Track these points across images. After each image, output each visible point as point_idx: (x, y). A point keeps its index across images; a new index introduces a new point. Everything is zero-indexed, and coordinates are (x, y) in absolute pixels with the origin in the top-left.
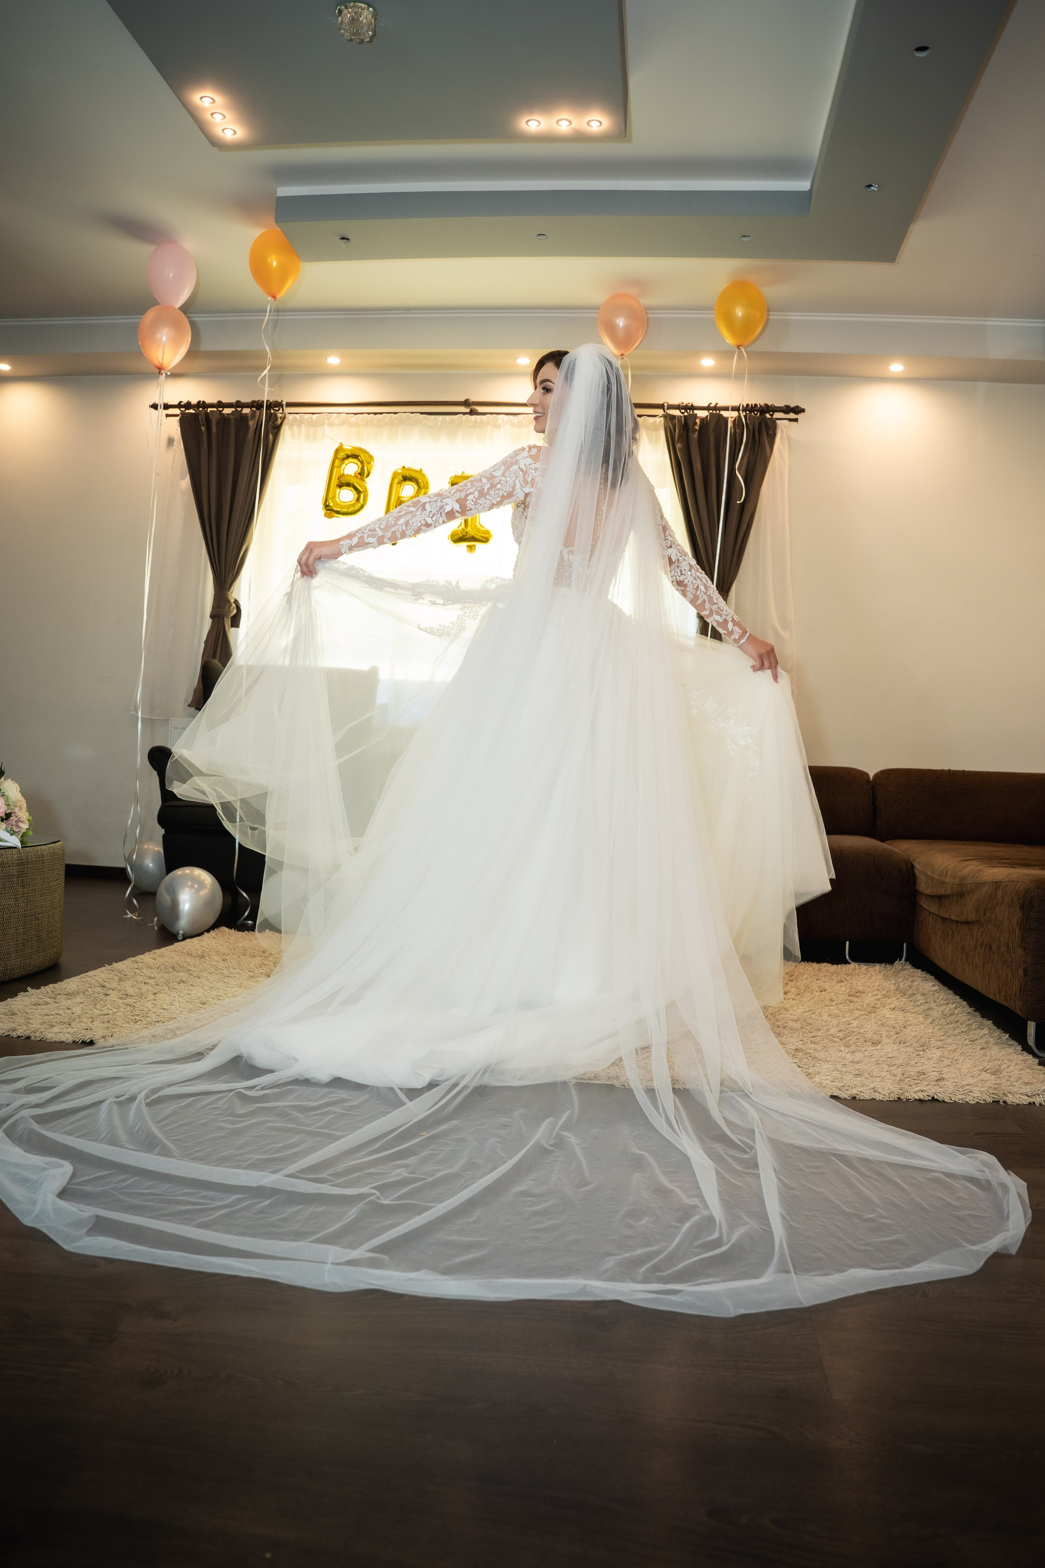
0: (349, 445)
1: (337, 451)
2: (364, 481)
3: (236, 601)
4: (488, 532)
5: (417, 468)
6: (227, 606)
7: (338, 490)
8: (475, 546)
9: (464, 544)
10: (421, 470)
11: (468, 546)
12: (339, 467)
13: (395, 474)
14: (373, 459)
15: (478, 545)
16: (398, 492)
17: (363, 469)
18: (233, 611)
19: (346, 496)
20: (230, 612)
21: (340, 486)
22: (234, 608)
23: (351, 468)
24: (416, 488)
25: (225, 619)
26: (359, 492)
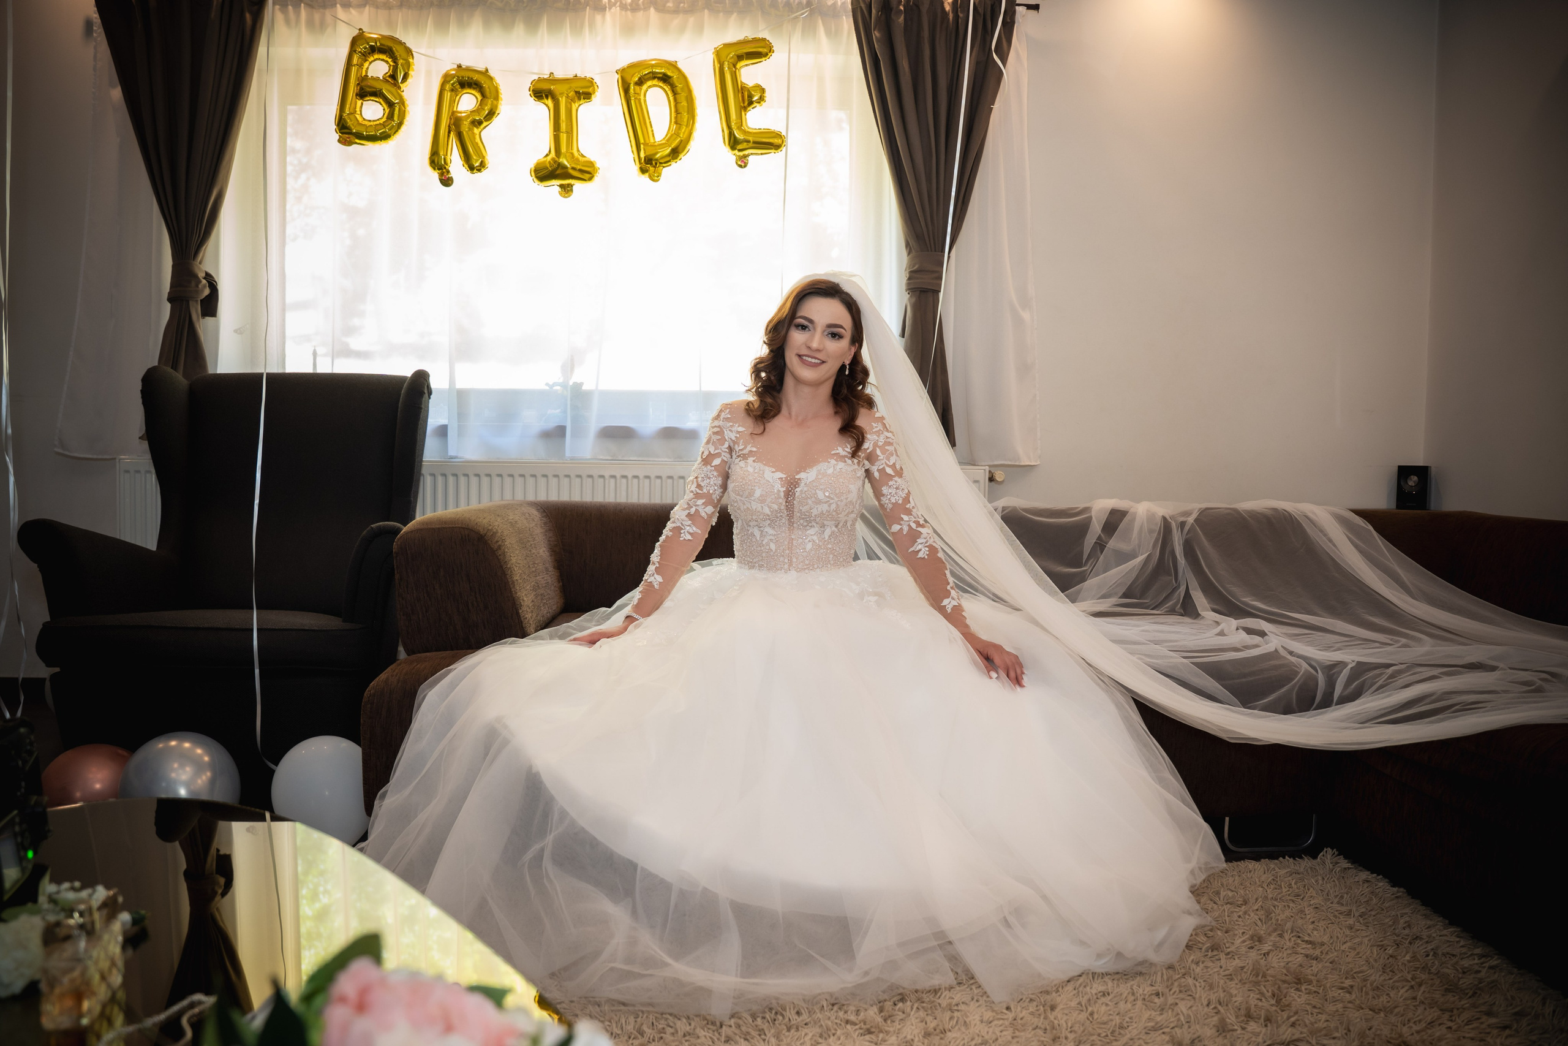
0: (375, 32)
1: (354, 42)
2: (399, 88)
3: (208, 276)
4: (591, 164)
5: (481, 67)
6: (193, 284)
7: (359, 102)
8: (572, 186)
9: (554, 185)
10: (487, 70)
11: (561, 186)
12: (361, 66)
13: (446, 78)
14: (412, 55)
15: (578, 186)
16: (452, 102)
17: (395, 69)
18: (203, 291)
19: (372, 111)
20: (198, 292)
21: (362, 94)
22: (205, 286)
23: (378, 68)
24: (480, 98)
25: (191, 303)
26: (391, 105)
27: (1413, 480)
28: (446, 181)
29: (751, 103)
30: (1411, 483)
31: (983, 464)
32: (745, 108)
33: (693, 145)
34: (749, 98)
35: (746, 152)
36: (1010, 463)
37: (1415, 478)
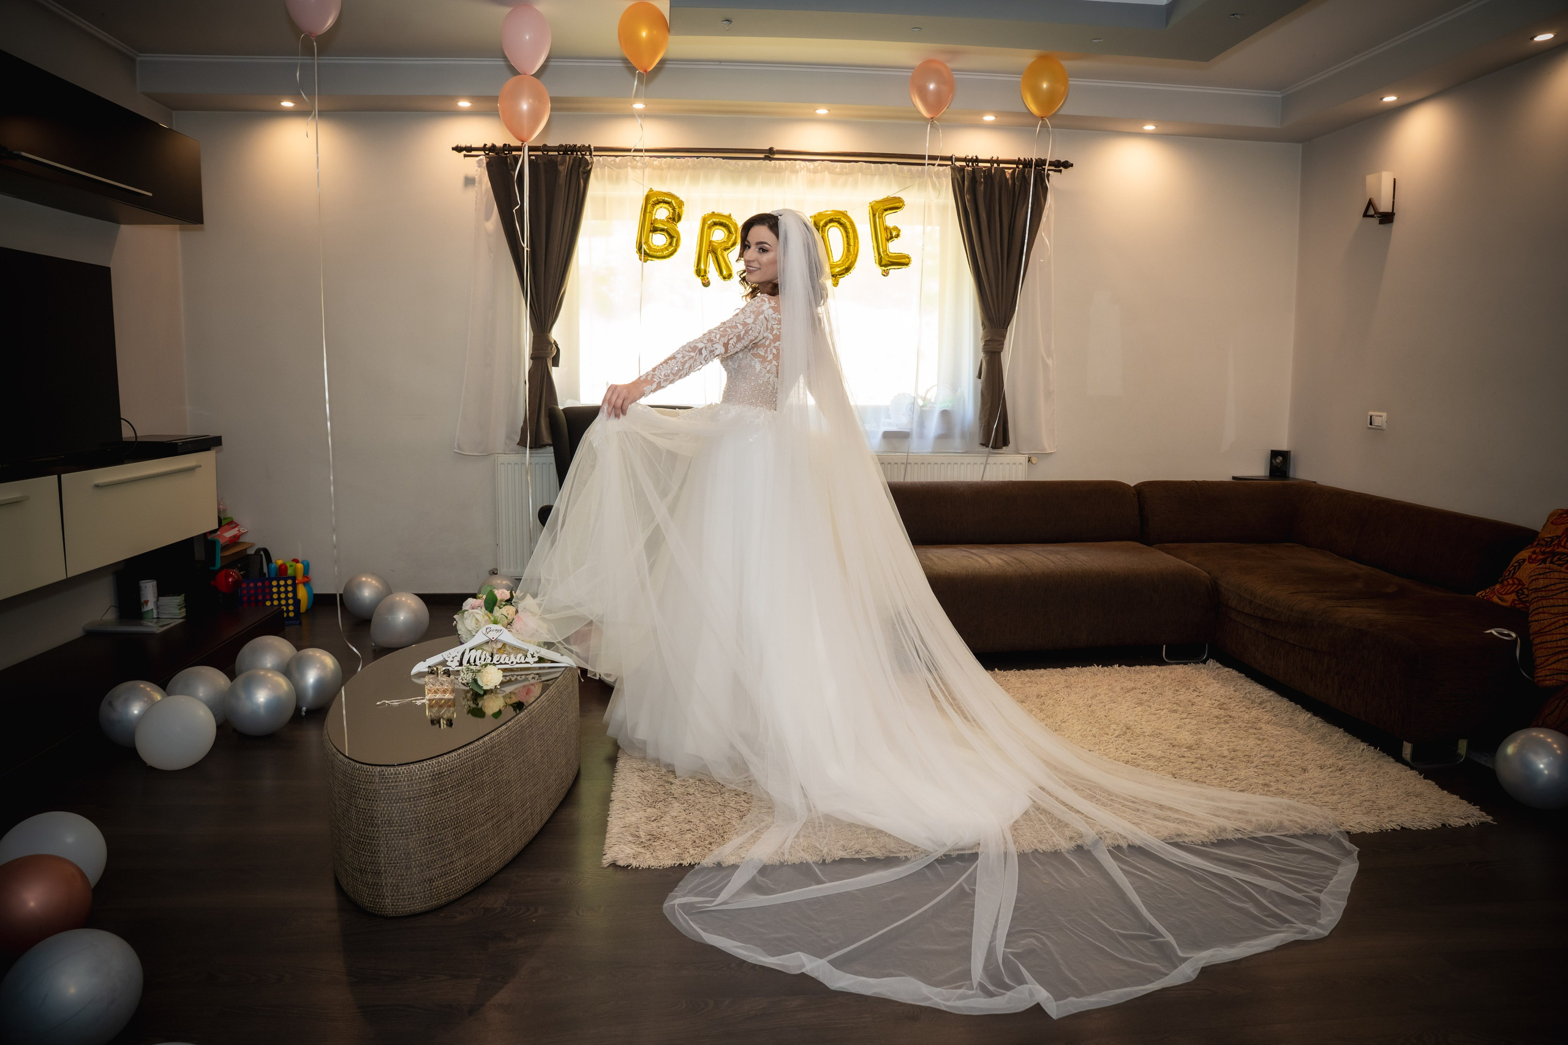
0: (659, 187)
1: (647, 198)
2: (676, 226)
3: (555, 343)
5: (726, 213)
6: (549, 347)
7: (650, 235)
10: (730, 215)
12: (651, 212)
13: (705, 219)
14: (683, 204)
16: (709, 236)
17: (674, 214)
19: (659, 240)
20: (552, 353)
21: (655, 230)
22: (554, 349)
23: (662, 213)
24: (727, 233)
25: (548, 359)
26: (672, 237)
27: (1279, 459)
28: (706, 284)
29: (892, 238)
30: (1278, 461)
31: (1024, 453)
32: (888, 240)
33: (857, 264)
34: (892, 234)
35: (889, 268)
36: (1040, 452)
37: (1281, 458)
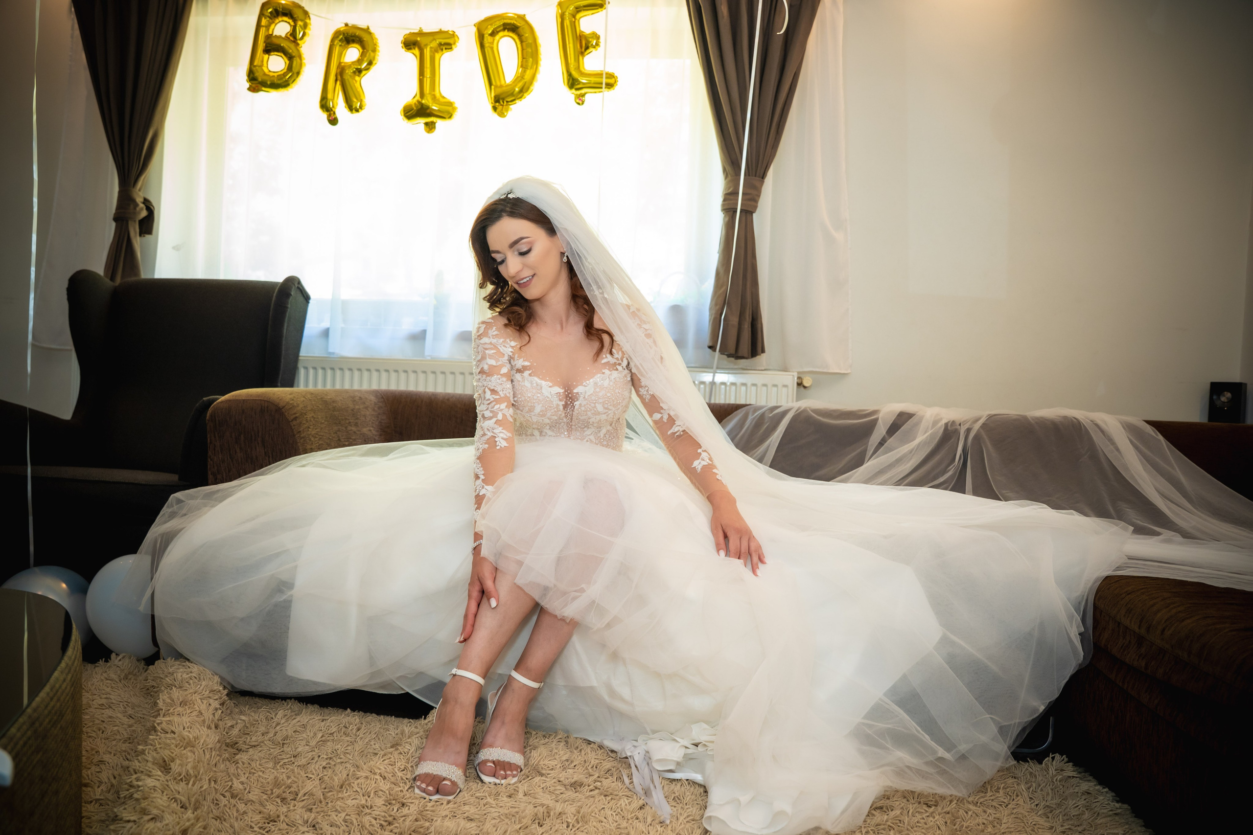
1: (264, 6)
2: (298, 44)
3: (146, 202)
4: (450, 104)
5: (364, 26)
6: (132, 206)
7: (266, 56)
8: (435, 123)
9: (421, 121)
10: (368, 28)
11: (426, 124)
12: (268, 27)
13: (337, 34)
14: (309, 16)
15: (439, 123)
16: (339, 55)
17: (295, 28)
18: (139, 213)
19: (276, 64)
20: (135, 214)
21: (268, 51)
22: (142, 209)
23: (282, 28)
24: (361, 51)
25: (130, 223)
26: (290, 58)
27: (1226, 397)
28: (333, 121)
29: (587, 48)
30: (1223, 399)
31: (792, 371)
32: (582, 53)
34: (585, 44)
35: (583, 91)
37: (1229, 395)
